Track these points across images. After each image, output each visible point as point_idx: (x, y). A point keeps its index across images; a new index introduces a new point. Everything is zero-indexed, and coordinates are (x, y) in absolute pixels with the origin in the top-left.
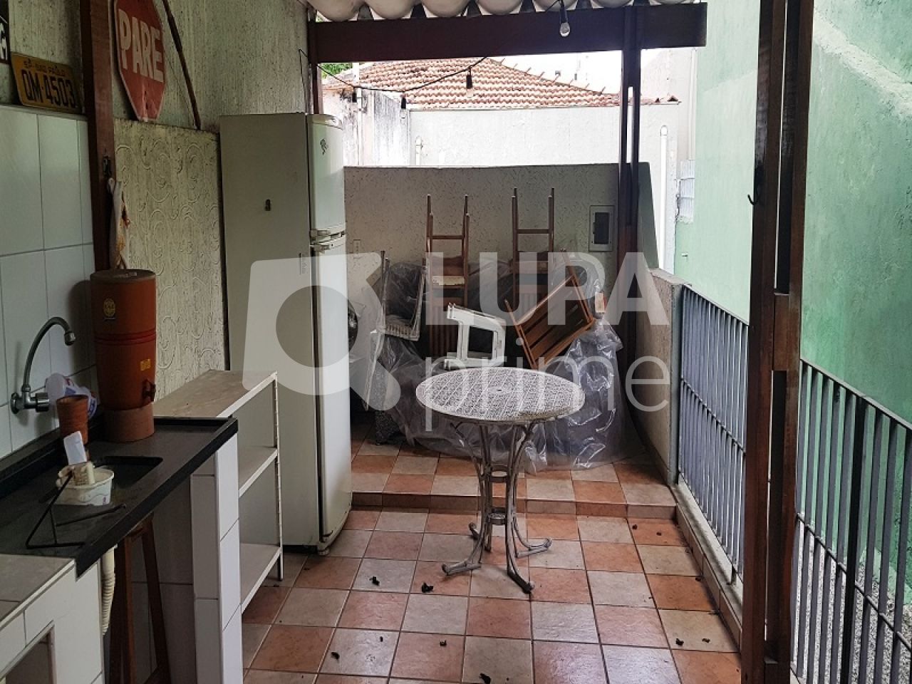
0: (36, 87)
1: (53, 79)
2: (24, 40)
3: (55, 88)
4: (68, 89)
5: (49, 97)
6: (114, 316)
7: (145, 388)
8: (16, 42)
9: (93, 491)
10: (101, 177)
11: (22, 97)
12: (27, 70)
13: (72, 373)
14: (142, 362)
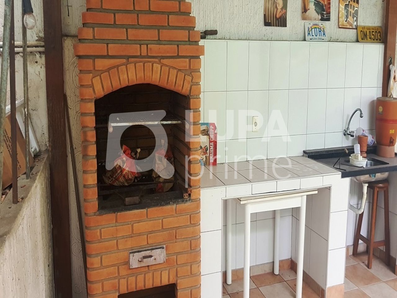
0: (365, 35)
1: (373, 32)
2: (363, 21)
3: (373, 35)
4: (379, 35)
5: (370, 38)
6: (382, 112)
7: (391, 140)
8: (360, 22)
9: (358, 162)
10: (387, 64)
11: (360, 39)
12: (363, 30)
13: (368, 129)
14: (391, 130)
